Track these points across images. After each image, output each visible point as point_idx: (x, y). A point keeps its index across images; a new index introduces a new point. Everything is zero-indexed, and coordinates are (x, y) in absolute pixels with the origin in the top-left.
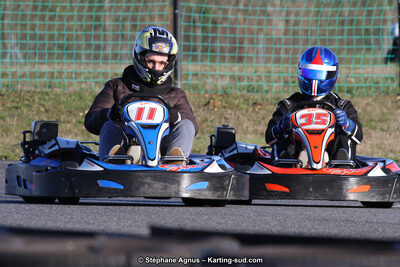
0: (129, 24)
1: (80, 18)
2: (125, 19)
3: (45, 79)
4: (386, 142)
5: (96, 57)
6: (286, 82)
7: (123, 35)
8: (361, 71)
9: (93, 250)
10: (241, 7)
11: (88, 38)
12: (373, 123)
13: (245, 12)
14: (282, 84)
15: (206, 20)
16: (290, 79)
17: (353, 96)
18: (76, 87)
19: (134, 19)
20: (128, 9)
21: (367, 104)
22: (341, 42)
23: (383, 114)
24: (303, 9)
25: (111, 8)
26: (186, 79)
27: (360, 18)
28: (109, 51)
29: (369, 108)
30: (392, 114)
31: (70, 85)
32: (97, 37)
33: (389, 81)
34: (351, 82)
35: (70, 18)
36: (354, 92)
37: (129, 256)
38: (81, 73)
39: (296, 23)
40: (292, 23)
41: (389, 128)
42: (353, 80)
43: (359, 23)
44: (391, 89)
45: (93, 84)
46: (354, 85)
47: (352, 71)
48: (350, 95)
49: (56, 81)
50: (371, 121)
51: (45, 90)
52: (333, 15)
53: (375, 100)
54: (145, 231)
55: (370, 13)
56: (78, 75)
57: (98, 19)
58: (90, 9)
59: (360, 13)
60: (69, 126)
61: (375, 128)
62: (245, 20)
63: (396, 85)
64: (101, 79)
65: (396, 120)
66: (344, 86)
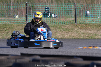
0: (16, 9)
1: (6, 8)
2: (15, 8)
4: (72, 34)
5: (9, 16)
7: (15, 12)
8: (67, 19)
9: (8, 58)
10: (41, 5)
11: (7, 12)
12: (70, 30)
13: (42, 6)
15: (33, 8)
16: (51, 21)
17: (65, 24)
18: (5, 23)
19: (17, 8)
20: (16, 6)
21: (68, 26)
22: (63, 13)
23: (72, 28)
24: (54, 6)
25: (12, 6)
26: (29, 21)
27: (67, 8)
28: (12, 15)
29: (69, 27)
30: (74, 28)
31: (3, 22)
32: (9, 12)
35: (3, 8)
37: (16, 60)
38: (6, 20)
39: (53, 9)
40: (52, 9)
42: (65, 21)
43: (66, 9)
47: (65, 19)
50: (69, 30)
52: (61, 7)
53: (70, 25)
54: (20, 54)
55: (69, 6)
56: (5, 20)
57: (9, 8)
58: (8, 6)
59: (66, 7)
60: (3, 31)
61: (70, 31)
62: (42, 8)
63: (74, 22)
64: (10, 21)
65: (74, 30)
66: (63, 22)
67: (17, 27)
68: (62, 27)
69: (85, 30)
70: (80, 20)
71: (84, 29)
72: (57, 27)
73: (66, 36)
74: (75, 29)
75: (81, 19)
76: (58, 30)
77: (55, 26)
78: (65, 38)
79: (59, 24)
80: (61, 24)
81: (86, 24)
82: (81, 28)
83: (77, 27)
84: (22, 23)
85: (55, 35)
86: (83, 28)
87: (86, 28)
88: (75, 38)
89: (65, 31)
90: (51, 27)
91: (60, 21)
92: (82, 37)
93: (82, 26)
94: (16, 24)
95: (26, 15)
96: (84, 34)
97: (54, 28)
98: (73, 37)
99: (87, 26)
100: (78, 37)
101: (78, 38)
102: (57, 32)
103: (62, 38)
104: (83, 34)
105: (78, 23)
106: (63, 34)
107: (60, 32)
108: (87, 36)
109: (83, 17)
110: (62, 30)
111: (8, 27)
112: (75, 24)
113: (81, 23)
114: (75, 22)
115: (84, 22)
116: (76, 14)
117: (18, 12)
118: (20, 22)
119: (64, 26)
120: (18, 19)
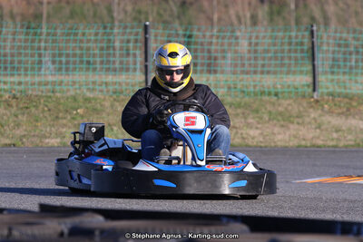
1: (75, 41)
3: (49, 87)
4: (300, 133)
6: (229, 88)
12: (292, 119)
14: (226, 90)
16: (232, 86)
18: (72, 93)
21: (289, 105)
23: (300, 112)
27: (284, 41)
28: (98, 66)
29: (290, 108)
30: (306, 111)
31: (68, 90)
33: (306, 88)
34: (277, 88)
36: (280, 96)
38: (76, 82)
41: (303, 123)
42: (279, 87)
43: (283, 44)
44: (307, 94)
45: (85, 91)
46: (280, 90)
48: (276, 98)
49: (57, 88)
50: (290, 117)
51: (49, 94)
53: (295, 102)
55: (290, 37)
60: (64, 121)
61: (293, 123)
63: (310, 90)
64: (91, 87)
65: (309, 116)
66: (273, 91)
67: (112, 106)
68: (266, 109)
69: (344, 118)
70: (329, 84)
71: (342, 113)
72: (250, 106)
73: (280, 137)
74: (312, 115)
75: (332, 81)
76: (253, 118)
77: (243, 104)
78: (273, 144)
79: (259, 97)
80: (266, 98)
81: (350, 98)
82: (331, 112)
83: (320, 108)
84: (131, 94)
85: (242, 134)
86: (340, 111)
87: (348, 113)
88: (306, 147)
89: (275, 121)
90: (230, 106)
91: (263, 86)
92: (331, 143)
93: (335, 105)
94: (111, 96)
95: (146, 67)
96: (340, 133)
97: (239, 111)
98: (303, 143)
99: (354, 104)
100: (320, 142)
101: (318, 147)
102: (249, 126)
103: (262, 145)
104: (337, 131)
105: (322, 93)
106: (268, 130)
107: (259, 126)
108: (349, 137)
109: (338, 73)
110: (267, 119)
111: (81, 107)
112: (313, 97)
113: (332, 95)
114: (314, 90)
115: (343, 91)
116: (316, 63)
117: (118, 55)
118: (126, 89)
119: (274, 104)
120: (118, 80)
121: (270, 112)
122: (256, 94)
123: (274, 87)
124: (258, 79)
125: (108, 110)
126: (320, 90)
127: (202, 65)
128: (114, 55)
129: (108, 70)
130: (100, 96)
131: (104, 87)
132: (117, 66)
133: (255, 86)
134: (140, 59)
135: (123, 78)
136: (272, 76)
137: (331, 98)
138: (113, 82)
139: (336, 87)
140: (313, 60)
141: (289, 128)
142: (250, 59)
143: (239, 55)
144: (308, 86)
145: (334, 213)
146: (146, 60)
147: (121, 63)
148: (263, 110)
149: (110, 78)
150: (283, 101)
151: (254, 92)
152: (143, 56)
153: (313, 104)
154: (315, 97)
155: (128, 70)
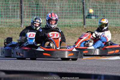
8: (73, 21)
12: (76, 35)
17: (71, 28)
23: (79, 33)
26: (25, 23)
29: (75, 31)
33: (81, 24)
34: (70, 24)
36: (71, 26)
44: (81, 26)
46: (71, 25)
48: (70, 28)
53: (77, 29)
63: (83, 24)
66: (69, 25)
67: (8, 31)
68: (66, 32)
73: (71, 42)
75: (91, 21)
79: (64, 27)
80: (66, 28)
83: (86, 31)
84: (16, 26)
89: (70, 36)
91: (65, 23)
93: (92, 30)
94: (8, 27)
95: (21, 16)
110: (67, 35)
112: (84, 27)
113: (91, 26)
114: (84, 25)
115: (95, 25)
116: (85, 14)
117: (11, 12)
118: (14, 25)
119: (69, 30)
120: (11, 21)
121: (68, 33)
122: (62, 26)
123: (69, 23)
124: (63, 21)
125: (7, 33)
126: (86, 25)
127: (42, 15)
128: (9, 12)
129: (7, 17)
130: (4, 27)
131: (5, 24)
132: (10, 16)
133: (62, 23)
134: (19, 13)
135: (13, 20)
136: (68, 19)
137: (90, 27)
138: (9, 22)
139: (92, 23)
140: (84, 13)
141: (75, 39)
142: (60, 13)
143: (56, 11)
144: (82, 23)
145: (91, 71)
146: (21, 13)
147: (12, 14)
148: (65, 32)
149: (8, 20)
150: (73, 29)
151: (62, 25)
152: (20, 12)
153: (84, 30)
154: (85, 27)
155: (14, 17)
